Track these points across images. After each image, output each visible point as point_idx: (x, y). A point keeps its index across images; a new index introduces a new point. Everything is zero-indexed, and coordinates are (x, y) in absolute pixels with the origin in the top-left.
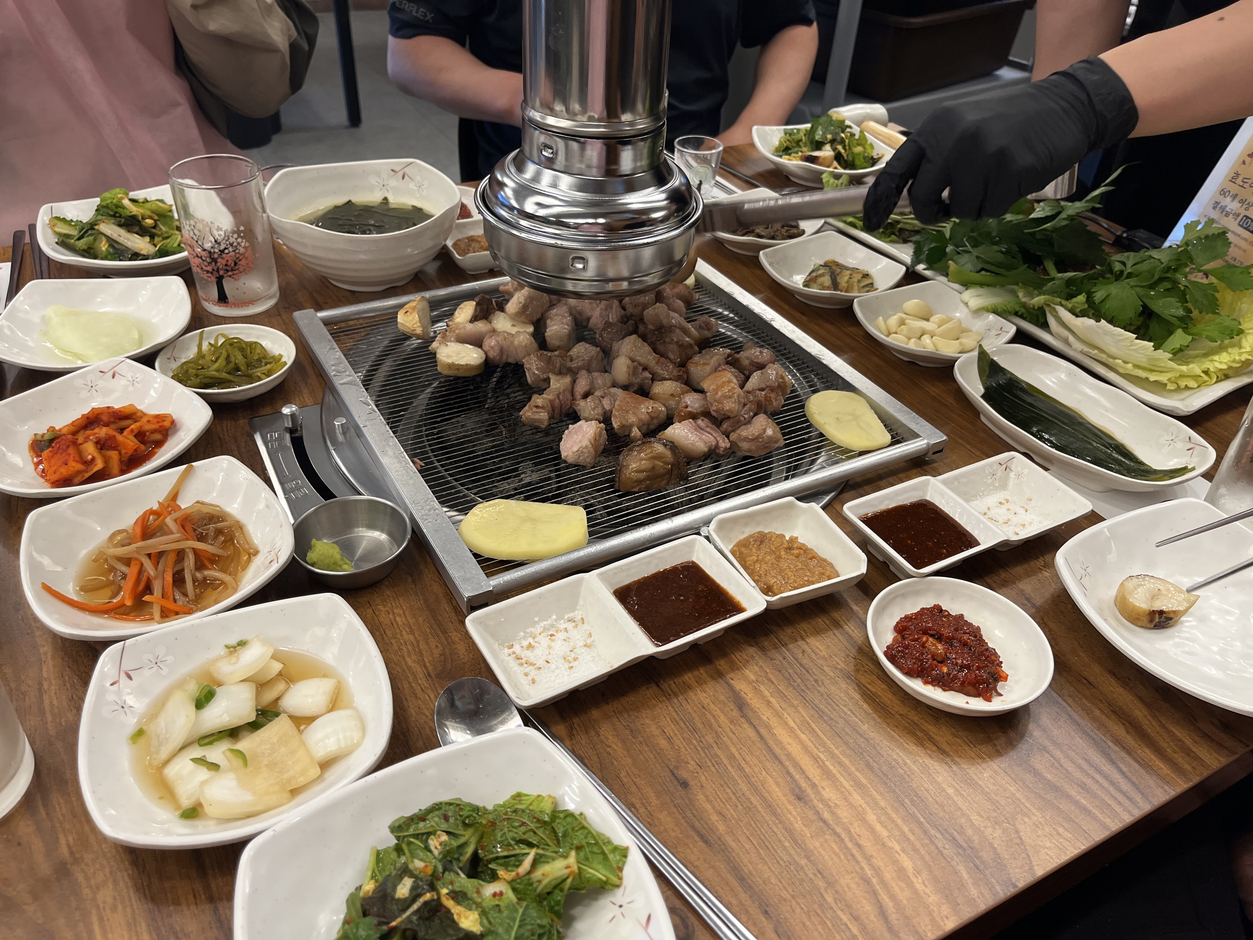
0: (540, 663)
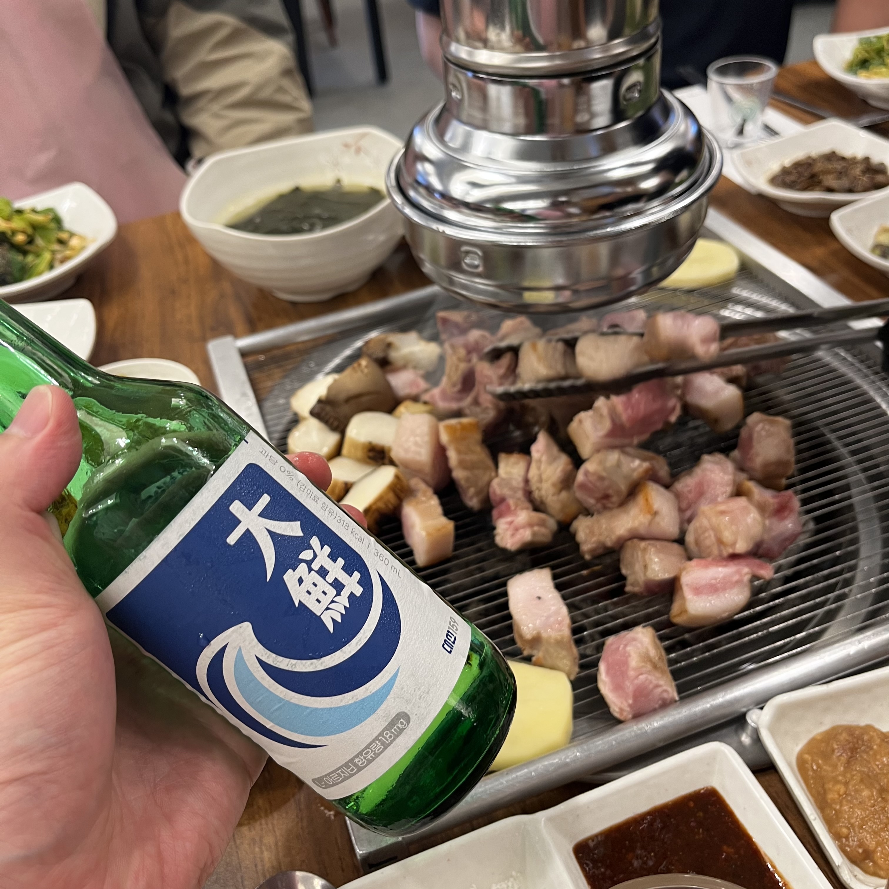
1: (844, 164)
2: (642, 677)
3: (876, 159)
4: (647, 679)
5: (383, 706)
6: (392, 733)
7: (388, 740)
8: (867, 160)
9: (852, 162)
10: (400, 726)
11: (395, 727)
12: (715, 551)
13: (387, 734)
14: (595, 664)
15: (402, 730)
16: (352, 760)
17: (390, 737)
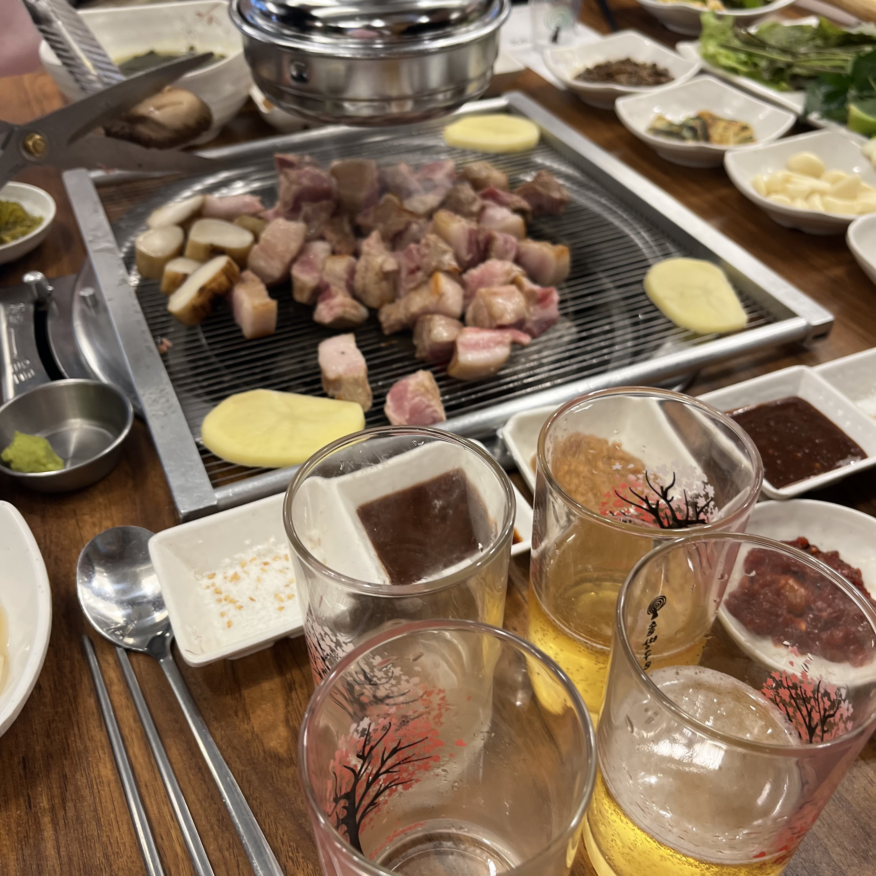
0: (243, 600)
1: (635, 68)
2: (417, 399)
3: (662, 65)
4: (420, 400)
8: (654, 66)
9: (643, 66)
12: (487, 323)
14: (384, 395)
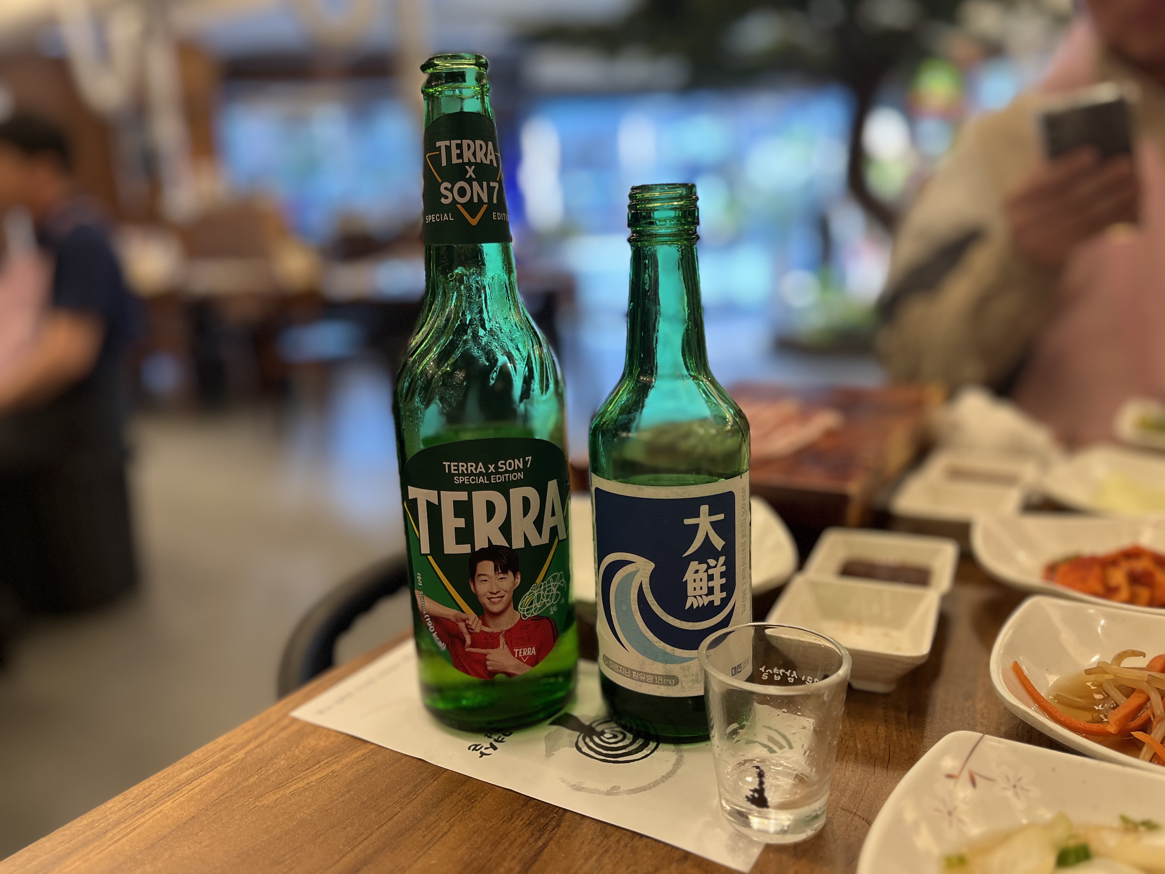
5: (672, 666)
6: (663, 681)
7: (658, 681)
10: (670, 682)
11: (667, 680)
13: (660, 678)
15: (668, 685)
16: (632, 670)
17: (660, 681)
